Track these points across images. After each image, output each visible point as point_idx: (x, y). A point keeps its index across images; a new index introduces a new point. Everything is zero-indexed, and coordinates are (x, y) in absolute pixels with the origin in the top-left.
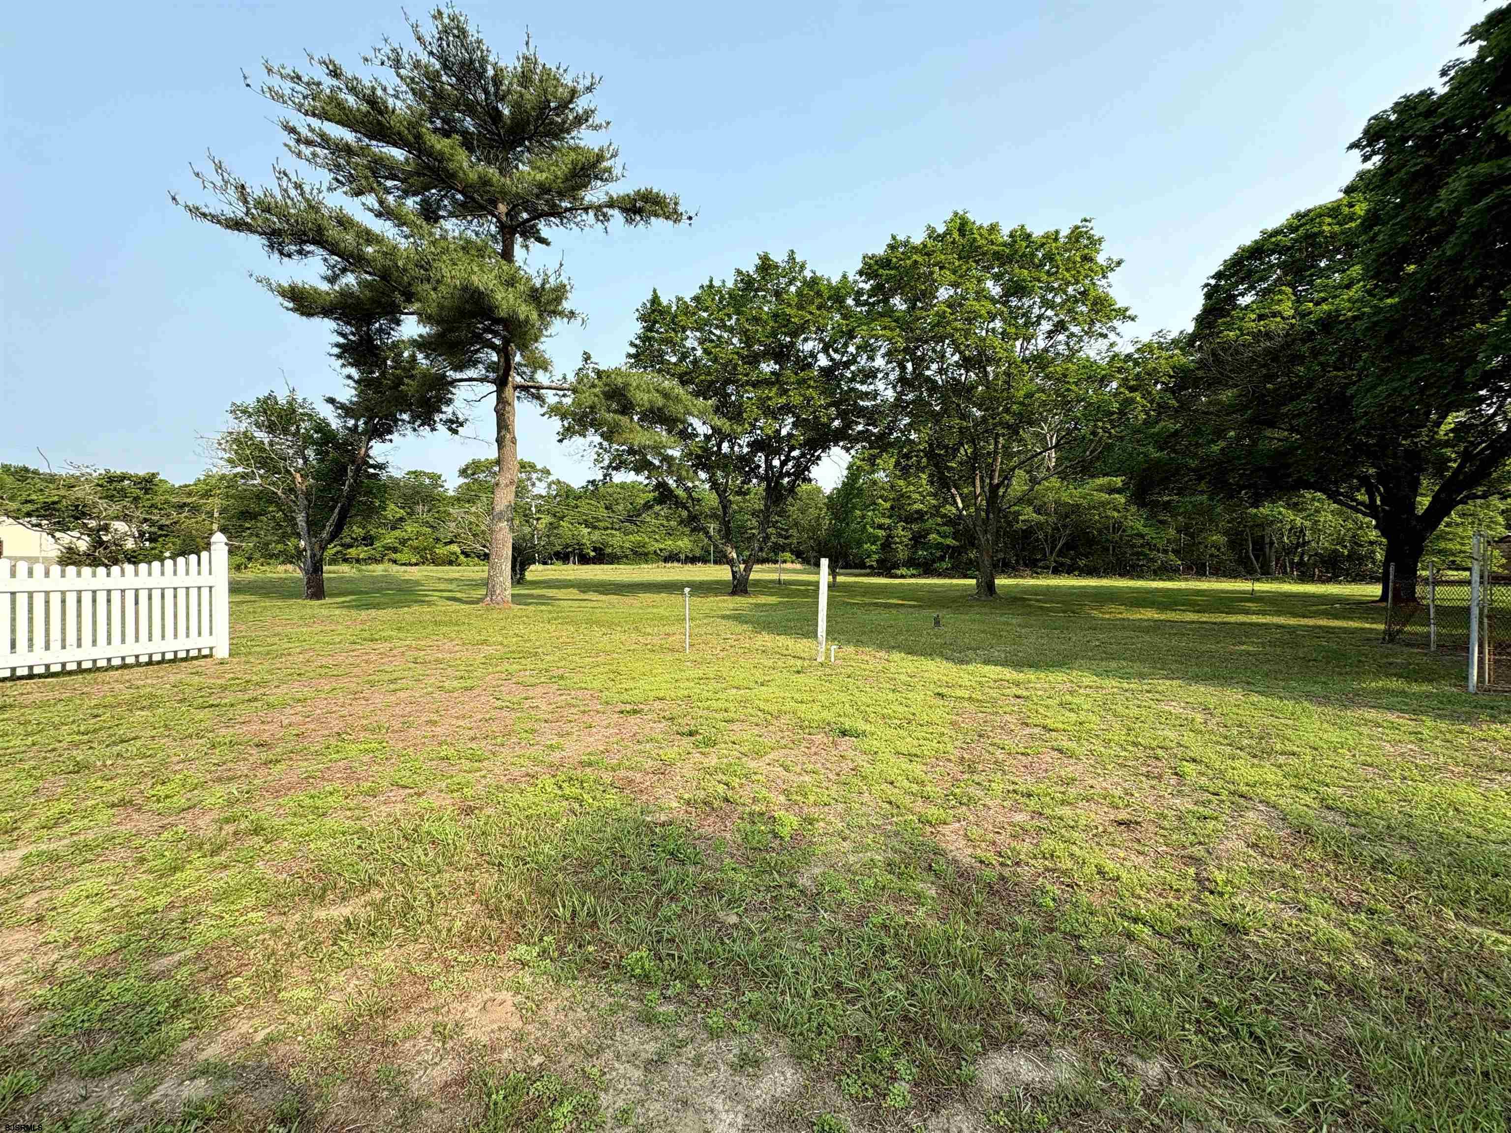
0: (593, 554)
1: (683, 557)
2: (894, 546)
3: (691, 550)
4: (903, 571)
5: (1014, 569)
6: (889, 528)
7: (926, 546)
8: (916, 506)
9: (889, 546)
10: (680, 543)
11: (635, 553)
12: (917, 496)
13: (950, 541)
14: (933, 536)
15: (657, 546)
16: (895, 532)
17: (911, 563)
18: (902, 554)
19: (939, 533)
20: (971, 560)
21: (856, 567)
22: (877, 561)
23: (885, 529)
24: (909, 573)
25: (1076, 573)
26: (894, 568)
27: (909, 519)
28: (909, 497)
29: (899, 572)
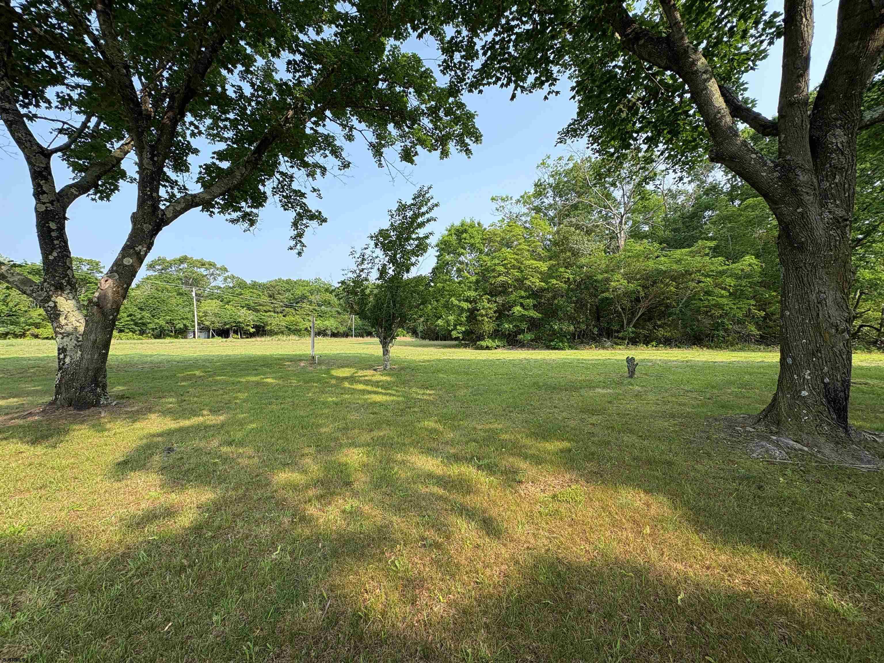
0: (254, 330)
1: (329, 332)
2: (480, 318)
3: (336, 328)
4: (488, 342)
5: (594, 339)
6: (475, 301)
7: (511, 318)
8: (502, 278)
9: (475, 318)
10: (327, 323)
11: (289, 329)
12: (501, 269)
13: (533, 313)
14: (517, 309)
15: (308, 324)
16: (479, 306)
17: (496, 334)
18: (488, 326)
19: (522, 305)
20: (554, 330)
21: (445, 338)
22: (463, 333)
23: (471, 302)
24: (494, 345)
25: (654, 343)
26: (479, 340)
27: (493, 292)
28: (494, 270)
29: (483, 343)
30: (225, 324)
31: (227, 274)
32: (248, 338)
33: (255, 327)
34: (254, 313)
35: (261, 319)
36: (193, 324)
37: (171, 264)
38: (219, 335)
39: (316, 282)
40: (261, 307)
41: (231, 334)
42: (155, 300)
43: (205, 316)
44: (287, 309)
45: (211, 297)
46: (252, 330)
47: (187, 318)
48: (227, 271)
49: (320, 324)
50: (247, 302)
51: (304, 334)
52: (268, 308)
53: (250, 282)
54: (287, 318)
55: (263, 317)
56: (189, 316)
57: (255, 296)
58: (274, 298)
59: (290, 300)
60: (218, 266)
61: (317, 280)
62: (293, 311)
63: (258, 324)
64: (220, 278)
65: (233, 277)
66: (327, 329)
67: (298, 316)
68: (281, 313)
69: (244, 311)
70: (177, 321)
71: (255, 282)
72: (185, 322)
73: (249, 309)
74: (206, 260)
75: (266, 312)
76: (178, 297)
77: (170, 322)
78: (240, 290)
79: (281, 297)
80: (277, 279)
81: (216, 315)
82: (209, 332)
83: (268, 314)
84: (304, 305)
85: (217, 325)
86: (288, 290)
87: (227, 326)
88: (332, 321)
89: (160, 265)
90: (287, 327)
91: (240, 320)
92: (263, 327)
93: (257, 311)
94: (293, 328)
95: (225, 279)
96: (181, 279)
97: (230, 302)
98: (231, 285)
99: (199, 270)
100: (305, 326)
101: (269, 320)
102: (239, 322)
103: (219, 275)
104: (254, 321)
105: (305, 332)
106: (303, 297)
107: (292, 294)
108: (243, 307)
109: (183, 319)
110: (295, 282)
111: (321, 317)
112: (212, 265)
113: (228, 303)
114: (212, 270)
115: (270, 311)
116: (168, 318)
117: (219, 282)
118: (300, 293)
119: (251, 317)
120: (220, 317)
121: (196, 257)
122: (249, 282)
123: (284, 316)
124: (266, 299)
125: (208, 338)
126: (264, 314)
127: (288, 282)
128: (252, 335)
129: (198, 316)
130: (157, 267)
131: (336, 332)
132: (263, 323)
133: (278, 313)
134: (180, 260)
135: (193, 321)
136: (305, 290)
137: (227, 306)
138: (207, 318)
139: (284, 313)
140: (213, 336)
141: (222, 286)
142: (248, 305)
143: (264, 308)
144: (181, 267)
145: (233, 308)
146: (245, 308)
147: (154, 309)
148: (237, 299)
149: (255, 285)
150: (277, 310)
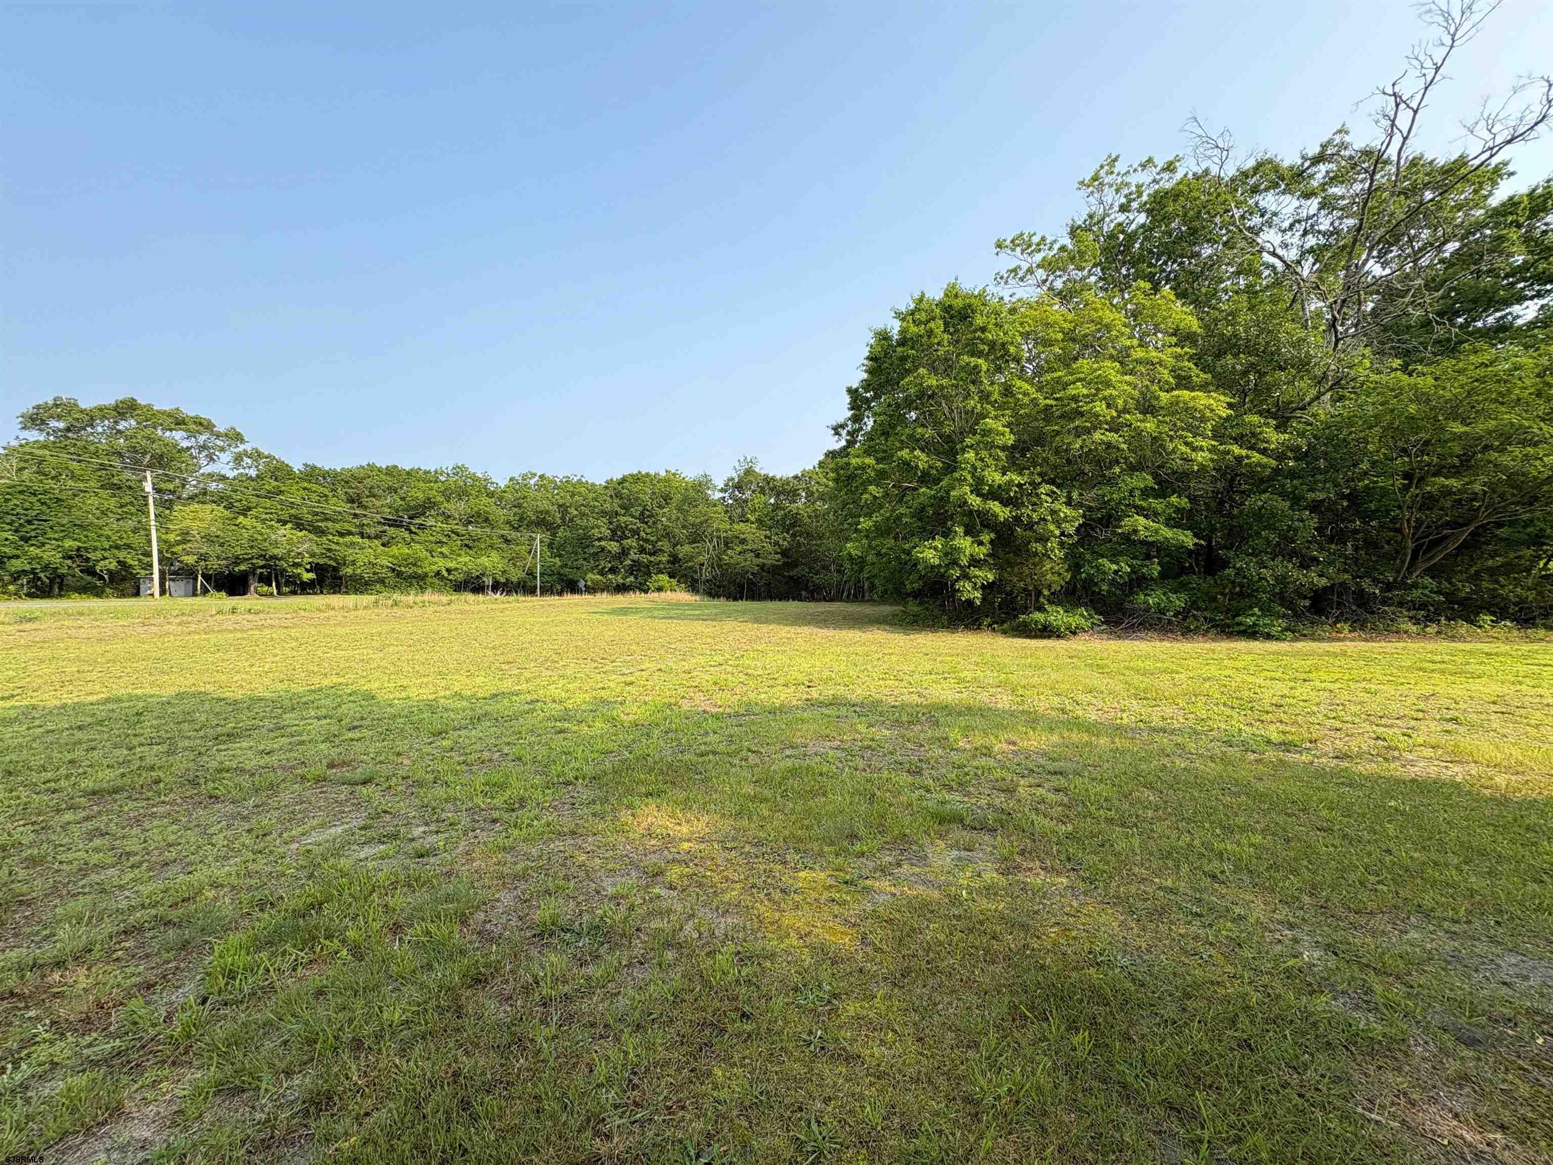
30: (237, 561)
31: (241, 448)
32: (294, 593)
33: (315, 568)
34: (311, 536)
35: (329, 550)
36: (146, 560)
37: (92, 419)
38: (218, 588)
39: (456, 474)
40: (330, 524)
41: (254, 585)
42: (33, 499)
43: (184, 542)
44: (391, 531)
45: (201, 496)
46: (308, 576)
47: (128, 546)
48: (242, 441)
49: (465, 562)
50: (293, 511)
51: (432, 585)
52: (347, 526)
53: (302, 468)
54: (394, 550)
55: (334, 547)
56: (136, 540)
57: (314, 497)
58: (361, 506)
59: (397, 511)
60: (221, 428)
61: (459, 470)
62: (406, 535)
63: (321, 561)
64: (226, 457)
65: (260, 455)
66: (483, 575)
67: (418, 546)
68: (377, 537)
69: (285, 532)
70: (99, 554)
71: (314, 468)
72: (122, 555)
73: (299, 526)
74: (190, 410)
75: (341, 535)
76: (104, 493)
77: (77, 555)
78: (275, 483)
79: (378, 503)
80: (364, 464)
81: (209, 539)
82: (196, 579)
83: (348, 539)
84: (430, 522)
85: (215, 565)
86: (392, 490)
87: (243, 567)
88: (495, 556)
89: (59, 418)
90: (393, 570)
91: (276, 551)
92: (335, 569)
93: (321, 532)
94: (409, 571)
95: (238, 459)
96: (120, 454)
97: (249, 509)
98: (253, 473)
99: (168, 434)
100: (435, 568)
101: (350, 554)
102: (274, 557)
103: (222, 450)
104: (313, 555)
105: (436, 580)
106: (427, 506)
107: (403, 499)
108: (285, 523)
109: (118, 547)
110: (408, 473)
111: (470, 548)
112: (204, 425)
113: (245, 511)
114: (202, 438)
115: (350, 533)
116: (68, 543)
117: (224, 465)
118: (420, 495)
119: (306, 546)
120: (222, 545)
121: (162, 405)
122: (297, 466)
123: (383, 545)
124: (344, 507)
125: (195, 594)
126: (336, 539)
127: (391, 471)
128: (305, 588)
129: (159, 539)
130: (53, 424)
131: (503, 580)
132: (335, 560)
133: (369, 537)
134: (116, 408)
135: (149, 554)
136: (431, 489)
137: (241, 519)
138: (187, 546)
139: (385, 539)
140: (205, 592)
141: (231, 474)
142: (296, 517)
143: (338, 526)
144: (120, 427)
145: (259, 526)
146: (289, 526)
147: (29, 522)
148: (268, 503)
149: (312, 474)
150: (367, 530)
